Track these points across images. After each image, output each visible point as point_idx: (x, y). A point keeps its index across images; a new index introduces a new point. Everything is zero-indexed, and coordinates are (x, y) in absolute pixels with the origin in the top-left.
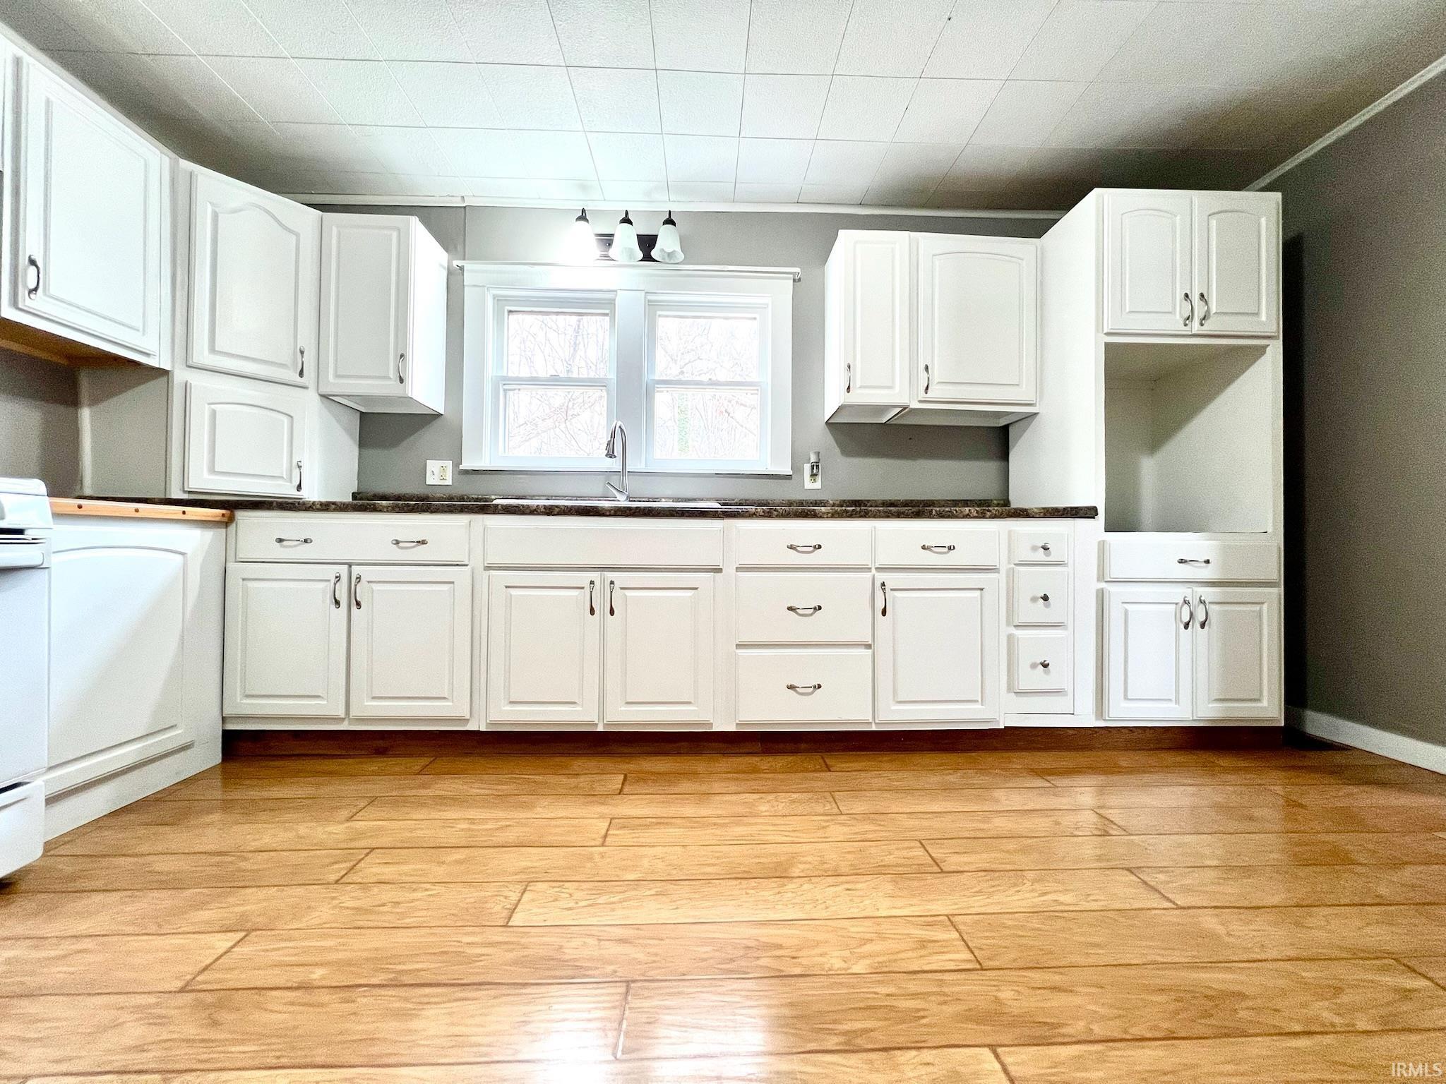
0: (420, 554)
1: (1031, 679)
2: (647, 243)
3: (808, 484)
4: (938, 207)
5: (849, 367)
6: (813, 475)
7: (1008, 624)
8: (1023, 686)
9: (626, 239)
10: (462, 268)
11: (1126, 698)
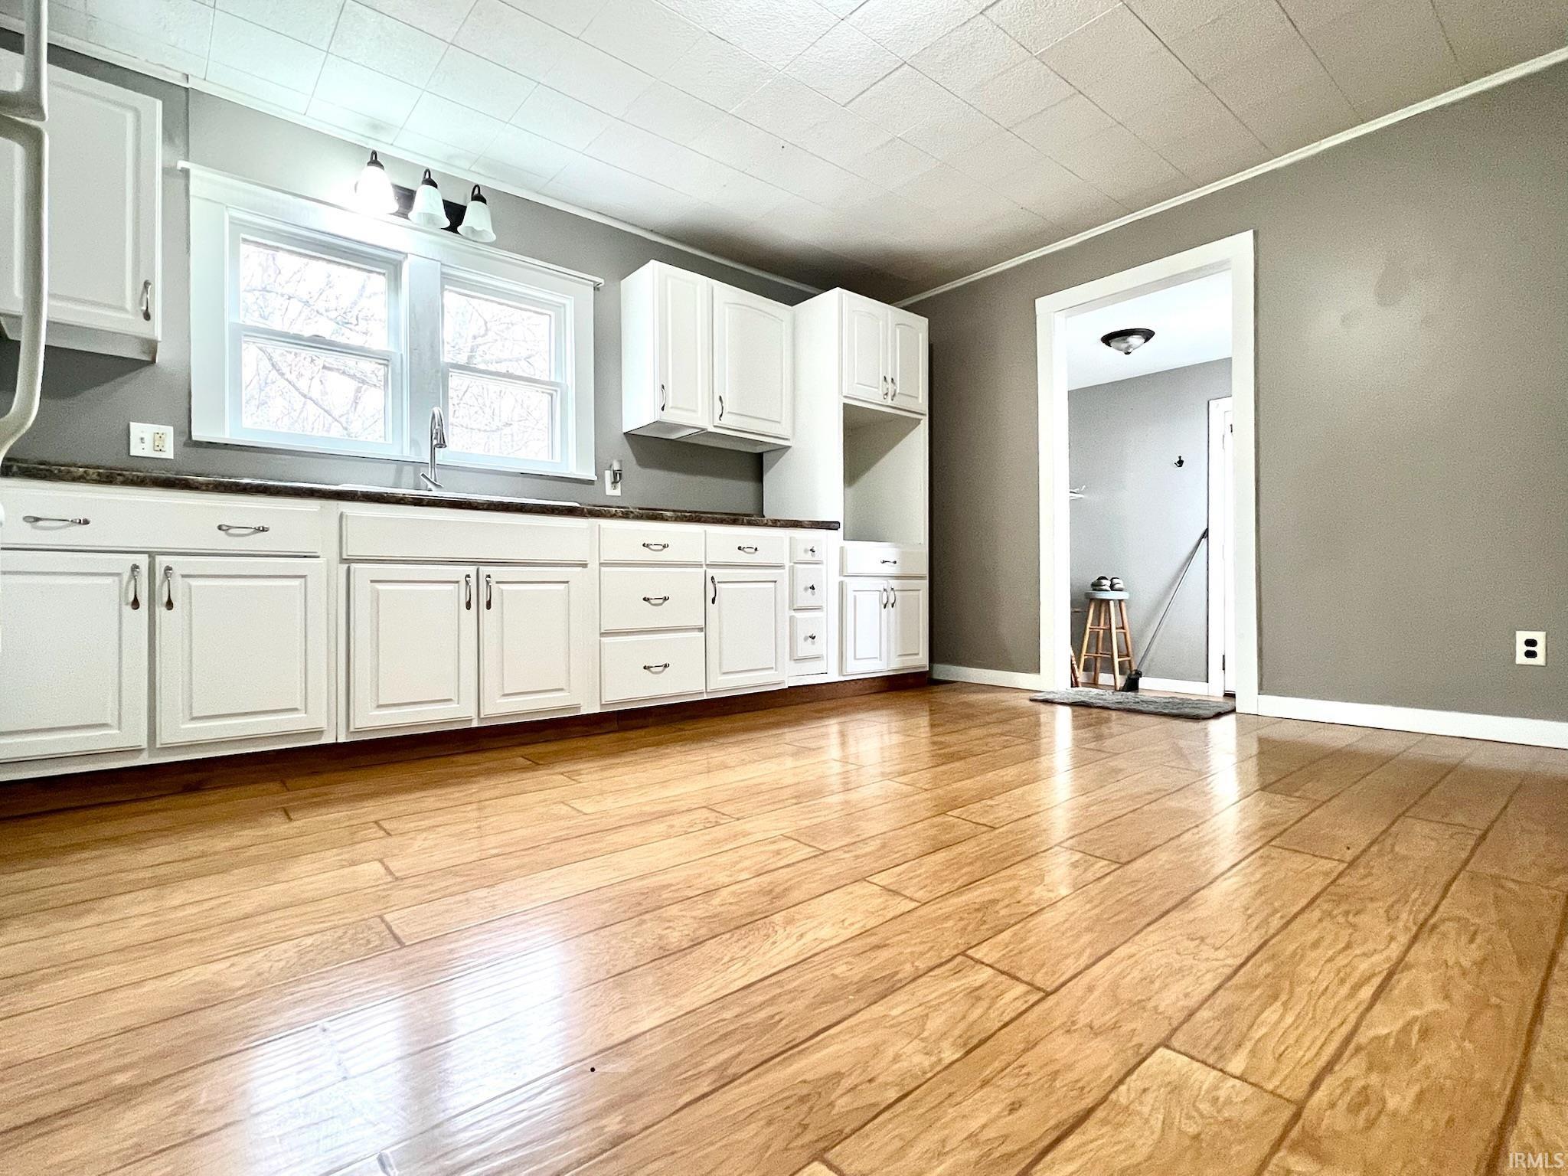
0: (258, 542)
1: (805, 649)
2: (455, 213)
3: (610, 491)
4: (713, 253)
5: (663, 387)
6: (615, 482)
7: (790, 609)
8: (801, 654)
9: (429, 202)
10: (186, 173)
11: (855, 659)
